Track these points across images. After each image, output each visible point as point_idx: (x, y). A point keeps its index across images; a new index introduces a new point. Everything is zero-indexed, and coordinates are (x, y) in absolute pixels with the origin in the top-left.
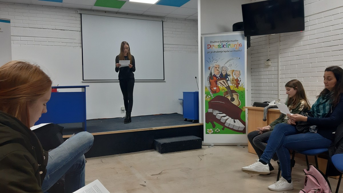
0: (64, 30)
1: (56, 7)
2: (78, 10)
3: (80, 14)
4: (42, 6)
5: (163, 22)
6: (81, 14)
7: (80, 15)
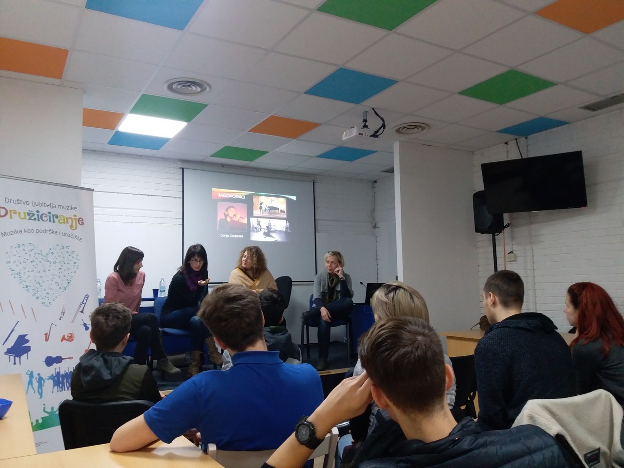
0: (152, 196)
1: (141, 156)
2: (178, 163)
3: (180, 168)
4: (118, 154)
5: (314, 183)
6: (183, 169)
7: (181, 170)
